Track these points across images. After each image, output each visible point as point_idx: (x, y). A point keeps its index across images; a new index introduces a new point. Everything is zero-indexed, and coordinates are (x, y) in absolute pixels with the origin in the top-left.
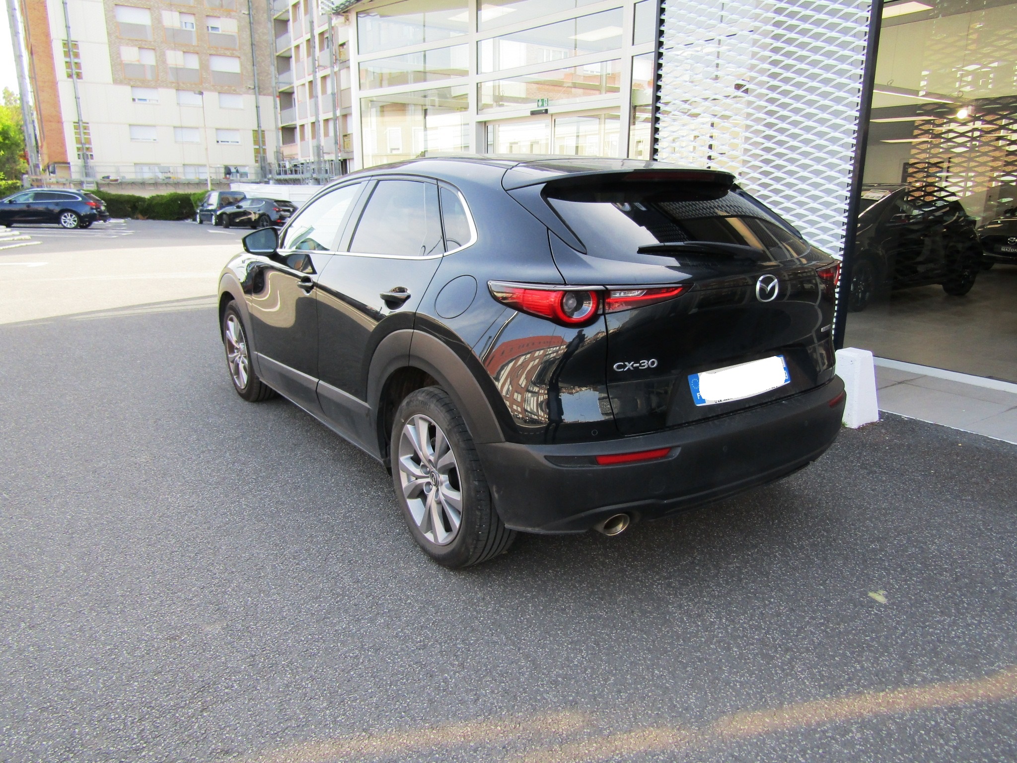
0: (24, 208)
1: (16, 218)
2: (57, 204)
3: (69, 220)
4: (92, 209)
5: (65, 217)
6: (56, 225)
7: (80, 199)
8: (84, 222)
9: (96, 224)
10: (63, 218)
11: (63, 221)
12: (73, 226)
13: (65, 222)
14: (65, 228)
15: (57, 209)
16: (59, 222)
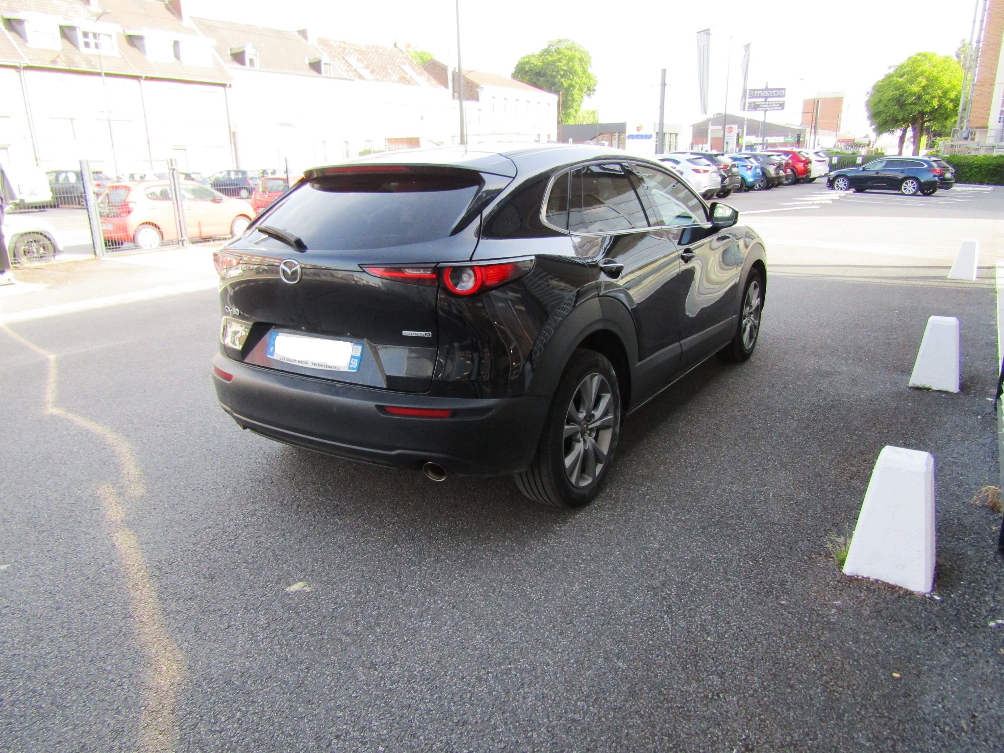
0: (873, 174)
1: (869, 184)
2: (903, 171)
3: (909, 187)
4: (935, 176)
5: (907, 184)
6: (897, 192)
7: (926, 166)
8: (926, 189)
9: (939, 192)
10: (904, 184)
11: (903, 187)
12: (911, 192)
13: (905, 189)
14: (903, 194)
15: (901, 176)
16: (900, 189)
